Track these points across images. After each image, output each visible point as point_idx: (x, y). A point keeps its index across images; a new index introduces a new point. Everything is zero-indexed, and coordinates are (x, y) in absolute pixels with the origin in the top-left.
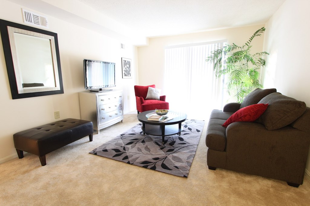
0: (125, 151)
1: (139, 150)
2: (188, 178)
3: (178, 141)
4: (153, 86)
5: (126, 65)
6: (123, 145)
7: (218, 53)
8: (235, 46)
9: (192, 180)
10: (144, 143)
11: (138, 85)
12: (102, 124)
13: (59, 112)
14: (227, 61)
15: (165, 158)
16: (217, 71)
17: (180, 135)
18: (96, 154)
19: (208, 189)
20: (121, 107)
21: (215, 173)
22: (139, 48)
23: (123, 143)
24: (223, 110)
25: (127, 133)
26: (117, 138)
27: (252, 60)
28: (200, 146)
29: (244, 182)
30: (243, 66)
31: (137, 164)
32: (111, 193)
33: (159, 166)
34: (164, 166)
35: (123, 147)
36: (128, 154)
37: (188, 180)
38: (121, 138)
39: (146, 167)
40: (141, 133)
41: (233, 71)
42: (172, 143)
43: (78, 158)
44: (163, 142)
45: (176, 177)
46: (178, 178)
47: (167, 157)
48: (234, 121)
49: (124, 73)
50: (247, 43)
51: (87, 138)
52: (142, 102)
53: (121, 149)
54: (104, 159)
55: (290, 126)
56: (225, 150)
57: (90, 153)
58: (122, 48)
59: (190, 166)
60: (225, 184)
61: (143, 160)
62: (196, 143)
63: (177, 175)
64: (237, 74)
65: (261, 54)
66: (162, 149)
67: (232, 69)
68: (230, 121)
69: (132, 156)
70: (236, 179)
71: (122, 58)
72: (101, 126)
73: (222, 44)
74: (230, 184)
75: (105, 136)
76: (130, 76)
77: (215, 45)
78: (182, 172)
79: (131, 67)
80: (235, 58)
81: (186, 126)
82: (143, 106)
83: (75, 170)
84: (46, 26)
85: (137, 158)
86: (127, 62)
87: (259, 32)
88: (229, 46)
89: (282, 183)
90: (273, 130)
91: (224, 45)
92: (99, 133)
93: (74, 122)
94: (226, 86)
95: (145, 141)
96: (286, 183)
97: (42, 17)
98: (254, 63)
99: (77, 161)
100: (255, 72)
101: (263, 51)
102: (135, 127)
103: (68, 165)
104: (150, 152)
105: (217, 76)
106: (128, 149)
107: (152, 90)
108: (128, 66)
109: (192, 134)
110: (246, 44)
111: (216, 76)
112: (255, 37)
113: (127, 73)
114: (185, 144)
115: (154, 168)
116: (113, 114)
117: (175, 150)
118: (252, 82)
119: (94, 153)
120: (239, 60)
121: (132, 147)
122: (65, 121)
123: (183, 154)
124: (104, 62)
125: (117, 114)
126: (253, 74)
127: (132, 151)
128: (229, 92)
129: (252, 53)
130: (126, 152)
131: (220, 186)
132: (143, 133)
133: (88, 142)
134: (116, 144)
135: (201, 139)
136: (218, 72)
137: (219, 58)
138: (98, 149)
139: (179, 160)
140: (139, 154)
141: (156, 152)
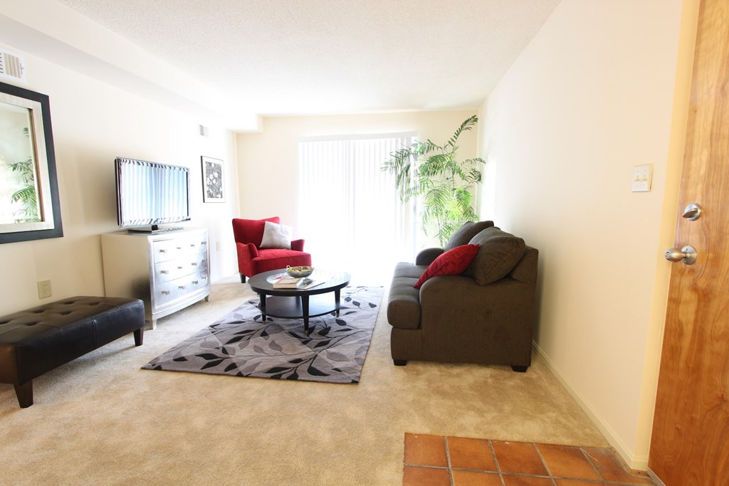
0: (227, 356)
1: (258, 349)
2: (360, 384)
3: (336, 327)
4: (275, 220)
5: (212, 173)
6: (221, 345)
7: (402, 156)
8: (432, 144)
9: (367, 385)
10: (266, 337)
11: (239, 217)
12: (163, 305)
13: (49, 281)
14: (419, 172)
15: (314, 358)
16: (402, 190)
17: (338, 316)
18: (159, 368)
19: (395, 395)
20: (205, 267)
21: (405, 370)
22: (239, 137)
23: (218, 341)
24: (415, 263)
25: (223, 321)
26: (202, 332)
27: (459, 172)
28: (377, 331)
29: (451, 376)
30: (446, 183)
31: (258, 375)
32: (214, 430)
33: (303, 372)
34: (313, 371)
35: (221, 349)
36: (234, 361)
37: (360, 387)
38: (213, 332)
39: (278, 378)
40: (256, 318)
41: (430, 190)
42: (325, 331)
43: (114, 381)
44: (306, 332)
45: (338, 385)
46: (343, 387)
47: (316, 355)
48: (432, 276)
49: (208, 191)
50: (450, 140)
51: (130, 340)
52: (253, 255)
53: (219, 353)
54: (183, 376)
55: (508, 277)
56: (419, 327)
57: (143, 368)
58: (202, 134)
59: (363, 365)
60: (421, 384)
61: (271, 366)
62: (369, 326)
63: (339, 382)
64: (437, 195)
65: (473, 161)
66: (305, 343)
67: (428, 187)
68: (426, 277)
69: (245, 362)
70: (439, 373)
71: (201, 157)
72: (159, 310)
73: (409, 140)
74: (430, 381)
75: (172, 333)
76: (222, 197)
77: (397, 142)
78: (348, 375)
79: (222, 177)
80: (433, 167)
81: (348, 299)
82: (257, 262)
83: (116, 404)
84: (19, 77)
85: (258, 364)
86: (213, 165)
87: (468, 123)
88: (421, 143)
89: (505, 370)
90: (486, 285)
91: (414, 142)
92: (155, 327)
93: (97, 303)
94: (420, 219)
95: (268, 333)
96: (511, 368)
97: (9, 56)
98: (463, 177)
99: (114, 387)
100: (465, 192)
101: (477, 157)
102: (240, 308)
103: (93, 398)
104: (281, 350)
105: (404, 199)
106: (234, 350)
107: (273, 229)
108: (216, 175)
109: (361, 313)
110: (450, 142)
111: (402, 199)
112: (463, 132)
113: (213, 191)
114: (350, 330)
115: (294, 377)
116: (187, 282)
117: (332, 342)
118: (462, 210)
119: (154, 367)
120: (440, 171)
121: (242, 347)
122: (69, 302)
123: (347, 348)
124: (152, 165)
125: (196, 283)
126: (463, 196)
127: (240, 353)
128: (425, 230)
129: (459, 159)
130: (231, 356)
131: (414, 387)
132: (261, 318)
133: (133, 347)
134: (203, 345)
135: (379, 319)
136: (404, 191)
137: (405, 165)
138: (161, 358)
139: (341, 357)
140: (258, 356)
141: (295, 350)
